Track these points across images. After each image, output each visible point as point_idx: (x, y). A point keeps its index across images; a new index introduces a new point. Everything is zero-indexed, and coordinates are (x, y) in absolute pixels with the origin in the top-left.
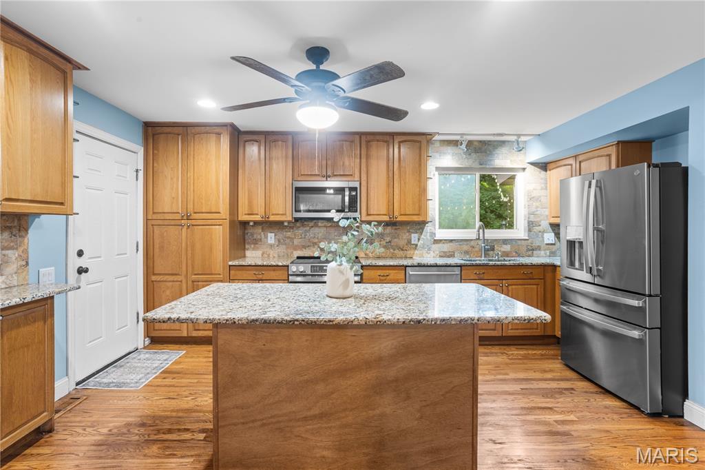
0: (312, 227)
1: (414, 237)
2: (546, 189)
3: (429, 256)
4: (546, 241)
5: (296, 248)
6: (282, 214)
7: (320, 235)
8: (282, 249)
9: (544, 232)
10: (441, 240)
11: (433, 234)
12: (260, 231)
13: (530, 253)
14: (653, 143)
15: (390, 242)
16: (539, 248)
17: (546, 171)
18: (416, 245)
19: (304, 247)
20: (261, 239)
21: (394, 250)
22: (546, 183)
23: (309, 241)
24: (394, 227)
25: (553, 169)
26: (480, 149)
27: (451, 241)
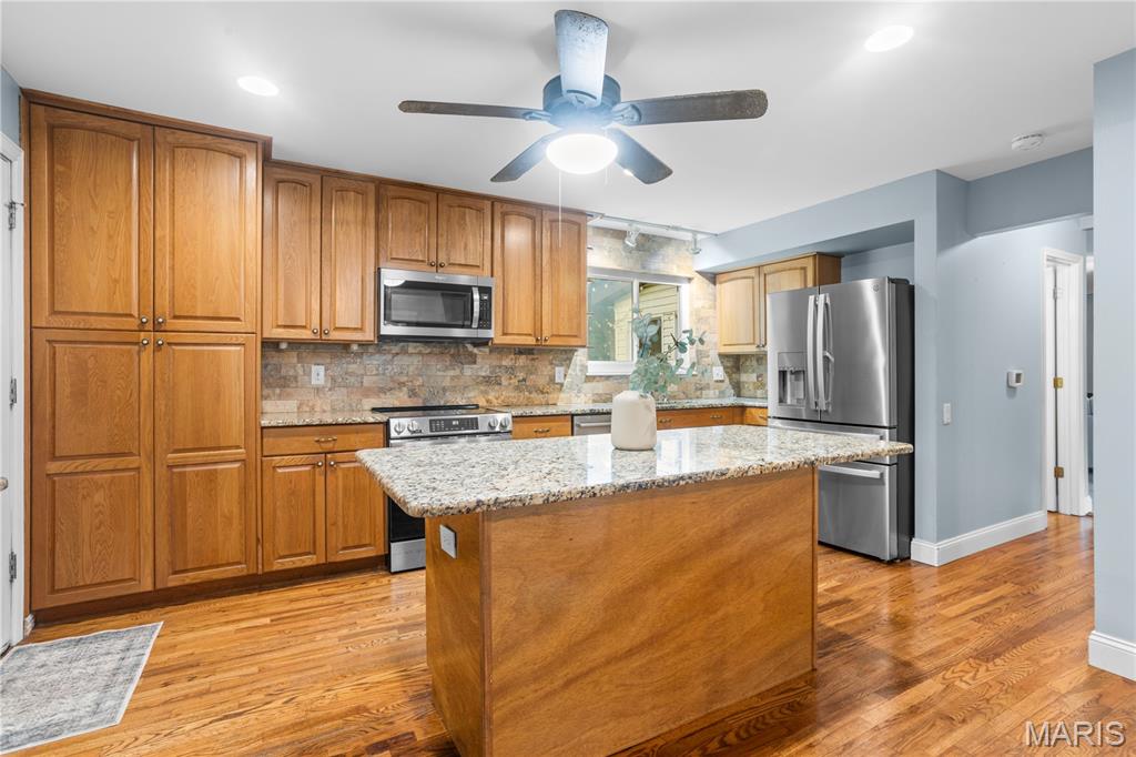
0: (397, 354)
1: (559, 371)
2: (715, 308)
3: (579, 401)
4: (716, 378)
5: (367, 393)
6: (355, 329)
7: (411, 369)
8: (339, 395)
9: (712, 366)
10: (594, 377)
11: (584, 368)
12: (295, 360)
13: (699, 393)
14: (843, 260)
15: (524, 380)
16: (707, 387)
17: (714, 283)
18: (562, 385)
19: (383, 391)
20: (296, 378)
21: (530, 393)
22: (715, 301)
23: (393, 381)
24: (530, 357)
25: (725, 282)
26: (643, 245)
27: (608, 377)
